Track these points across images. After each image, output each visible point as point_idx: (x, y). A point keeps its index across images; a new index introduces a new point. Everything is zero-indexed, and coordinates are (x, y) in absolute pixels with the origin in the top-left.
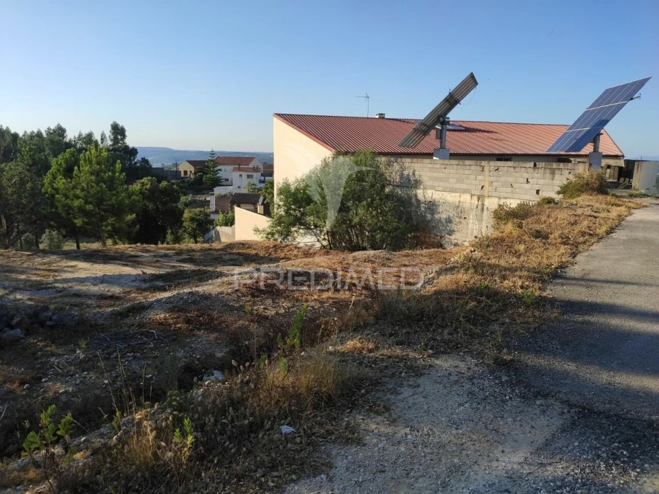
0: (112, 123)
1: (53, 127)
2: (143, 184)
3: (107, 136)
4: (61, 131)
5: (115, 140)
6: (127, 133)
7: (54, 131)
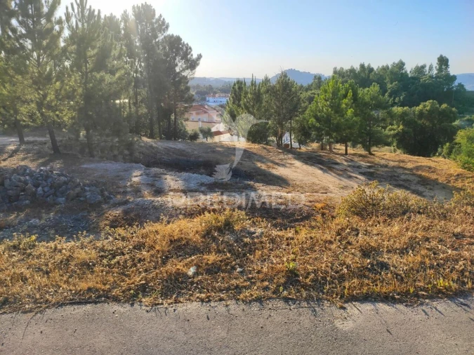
0: (439, 56)
1: (396, 62)
2: (425, 106)
3: (434, 67)
4: (401, 65)
5: (440, 70)
6: (449, 63)
7: (397, 65)
